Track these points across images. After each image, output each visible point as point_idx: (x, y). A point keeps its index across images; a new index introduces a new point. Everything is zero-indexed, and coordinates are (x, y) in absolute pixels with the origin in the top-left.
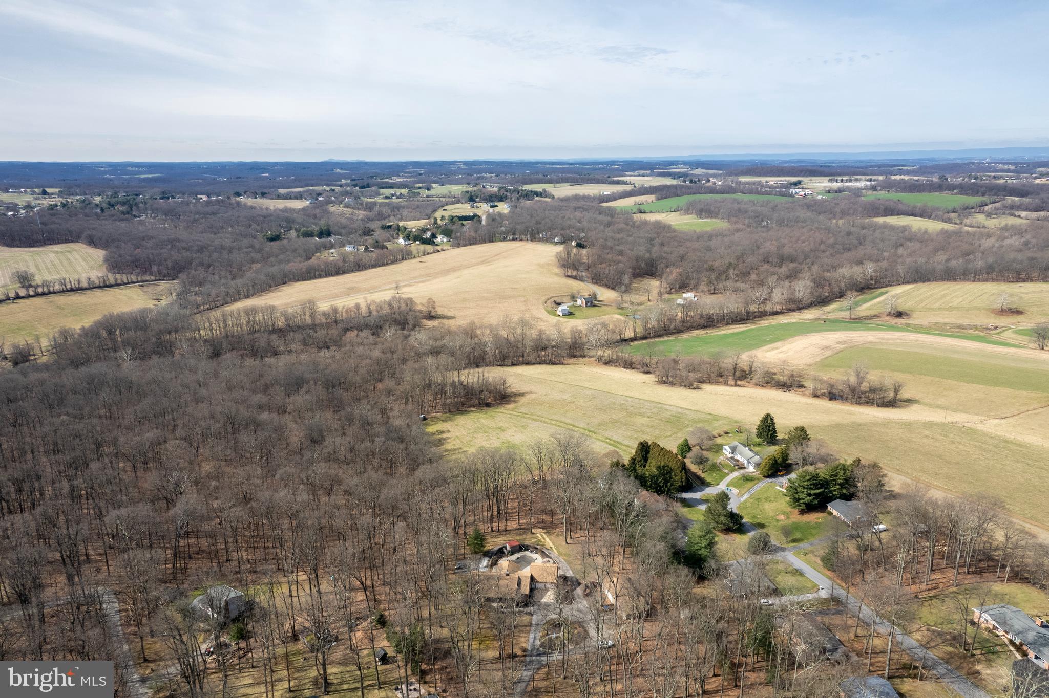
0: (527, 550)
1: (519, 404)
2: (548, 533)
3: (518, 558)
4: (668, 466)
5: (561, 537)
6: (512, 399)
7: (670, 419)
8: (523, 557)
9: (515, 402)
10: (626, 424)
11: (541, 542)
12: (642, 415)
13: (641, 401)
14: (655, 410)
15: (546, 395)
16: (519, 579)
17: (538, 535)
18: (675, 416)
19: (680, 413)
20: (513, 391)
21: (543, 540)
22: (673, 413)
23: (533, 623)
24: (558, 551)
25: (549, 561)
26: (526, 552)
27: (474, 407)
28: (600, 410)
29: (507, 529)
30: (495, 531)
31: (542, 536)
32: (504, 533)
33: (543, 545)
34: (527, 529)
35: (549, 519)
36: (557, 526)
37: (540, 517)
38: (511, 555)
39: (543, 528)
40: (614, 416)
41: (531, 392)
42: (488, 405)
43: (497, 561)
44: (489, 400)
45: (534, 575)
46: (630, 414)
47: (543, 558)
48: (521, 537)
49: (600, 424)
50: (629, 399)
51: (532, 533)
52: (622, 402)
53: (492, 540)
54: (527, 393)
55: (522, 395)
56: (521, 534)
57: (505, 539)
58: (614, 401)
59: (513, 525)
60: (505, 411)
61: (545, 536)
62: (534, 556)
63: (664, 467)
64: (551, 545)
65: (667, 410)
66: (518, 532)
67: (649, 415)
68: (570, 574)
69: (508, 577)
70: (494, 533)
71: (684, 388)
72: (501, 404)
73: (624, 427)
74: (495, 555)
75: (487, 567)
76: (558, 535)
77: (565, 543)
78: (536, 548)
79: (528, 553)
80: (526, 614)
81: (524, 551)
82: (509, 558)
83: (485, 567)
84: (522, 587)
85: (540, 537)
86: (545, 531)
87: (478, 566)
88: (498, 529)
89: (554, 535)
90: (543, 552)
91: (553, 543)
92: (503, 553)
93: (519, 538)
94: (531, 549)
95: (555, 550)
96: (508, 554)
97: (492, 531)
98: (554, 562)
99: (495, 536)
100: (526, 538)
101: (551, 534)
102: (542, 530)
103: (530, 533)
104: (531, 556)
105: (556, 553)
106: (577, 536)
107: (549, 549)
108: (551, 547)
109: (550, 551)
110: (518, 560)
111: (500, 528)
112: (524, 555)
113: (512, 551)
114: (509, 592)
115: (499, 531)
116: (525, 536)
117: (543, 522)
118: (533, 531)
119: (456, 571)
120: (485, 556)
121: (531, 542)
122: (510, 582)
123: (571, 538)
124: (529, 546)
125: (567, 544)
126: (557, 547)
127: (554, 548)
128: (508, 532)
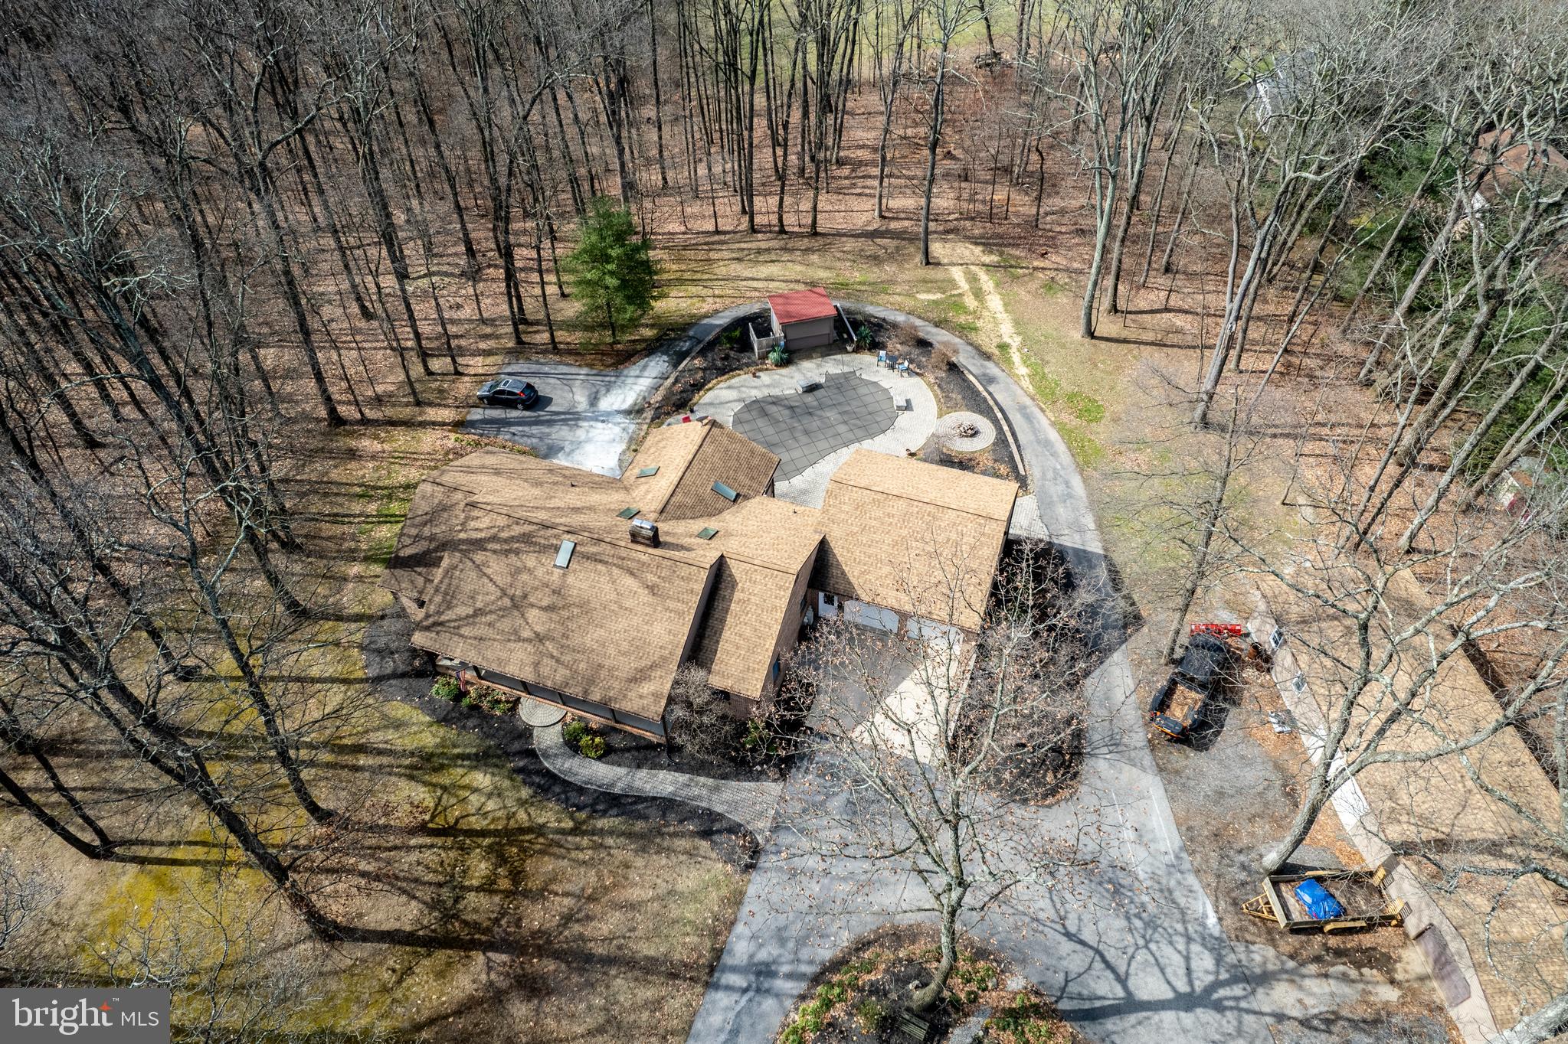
0: (875, 346)
2: (1005, 268)
3: (812, 389)
5: (1063, 299)
8: (842, 384)
11: (958, 306)
16: (719, 579)
17: (957, 273)
21: (970, 302)
24: (1038, 377)
25: (973, 432)
26: (867, 358)
29: (824, 224)
30: (767, 229)
31: (973, 279)
32: (805, 243)
33: (963, 330)
34: (912, 239)
35: (1023, 205)
36: (1053, 242)
37: (985, 191)
38: (783, 363)
39: (986, 243)
43: (698, 387)
45: (840, 551)
47: (946, 405)
48: (874, 274)
51: (928, 261)
53: (736, 269)
56: (876, 259)
57: (796, 270)
59: (853, 210)
61: (986, 281)
62: (900, 386)
64: (1007, 330)
66: (869, 247)
70: (761, 242)
74: (702, 353)
75: (635, 412)
76: (1050, 286)
77: (1077, 334)
78: (923, 344)
79: (869, 367)
80: (706, 834)
81: (856, 351)
82: (765, 378)
83: (628, 413)
84: (726, 634)
85: (964, 285)
86: (994, 258)
87: (594, 401)
88: (782, 225)
89: (1034, 285)
90: (953, 368)
91: (1017, 323)
92: (746, 346)
93: (856, 275)
94: (894, 345)
95: (1022, 370)
96: (764, 357)
97: (753, 229)
98: (1001, 441)
99: (759, 251)
100: (892, 282)
101: (1015, 278)
102: (978, 250)
103: (919, 258)
104: (885, 384)
105: (1026, 383)
106: (1143, 305)
107: (988, 357)
108: (1003, 347)
109: (992, 369)
110: (809, 399)
111: (790, 220)
112: (847, 376)
113: (793, 346)
114: (627, 666)
115: (782, 231)
116: (890, 269)
117: (991, 217)
118: (937, 249)
119: (477, 414)
120: (650, 348)
121: (909, 303)
122: (652, 589)
123: (1114, 309)
124: (895, 326)
125: (1088, 340)
126: (1034, 350)
127: (1016, 357)
128: (821, 241)
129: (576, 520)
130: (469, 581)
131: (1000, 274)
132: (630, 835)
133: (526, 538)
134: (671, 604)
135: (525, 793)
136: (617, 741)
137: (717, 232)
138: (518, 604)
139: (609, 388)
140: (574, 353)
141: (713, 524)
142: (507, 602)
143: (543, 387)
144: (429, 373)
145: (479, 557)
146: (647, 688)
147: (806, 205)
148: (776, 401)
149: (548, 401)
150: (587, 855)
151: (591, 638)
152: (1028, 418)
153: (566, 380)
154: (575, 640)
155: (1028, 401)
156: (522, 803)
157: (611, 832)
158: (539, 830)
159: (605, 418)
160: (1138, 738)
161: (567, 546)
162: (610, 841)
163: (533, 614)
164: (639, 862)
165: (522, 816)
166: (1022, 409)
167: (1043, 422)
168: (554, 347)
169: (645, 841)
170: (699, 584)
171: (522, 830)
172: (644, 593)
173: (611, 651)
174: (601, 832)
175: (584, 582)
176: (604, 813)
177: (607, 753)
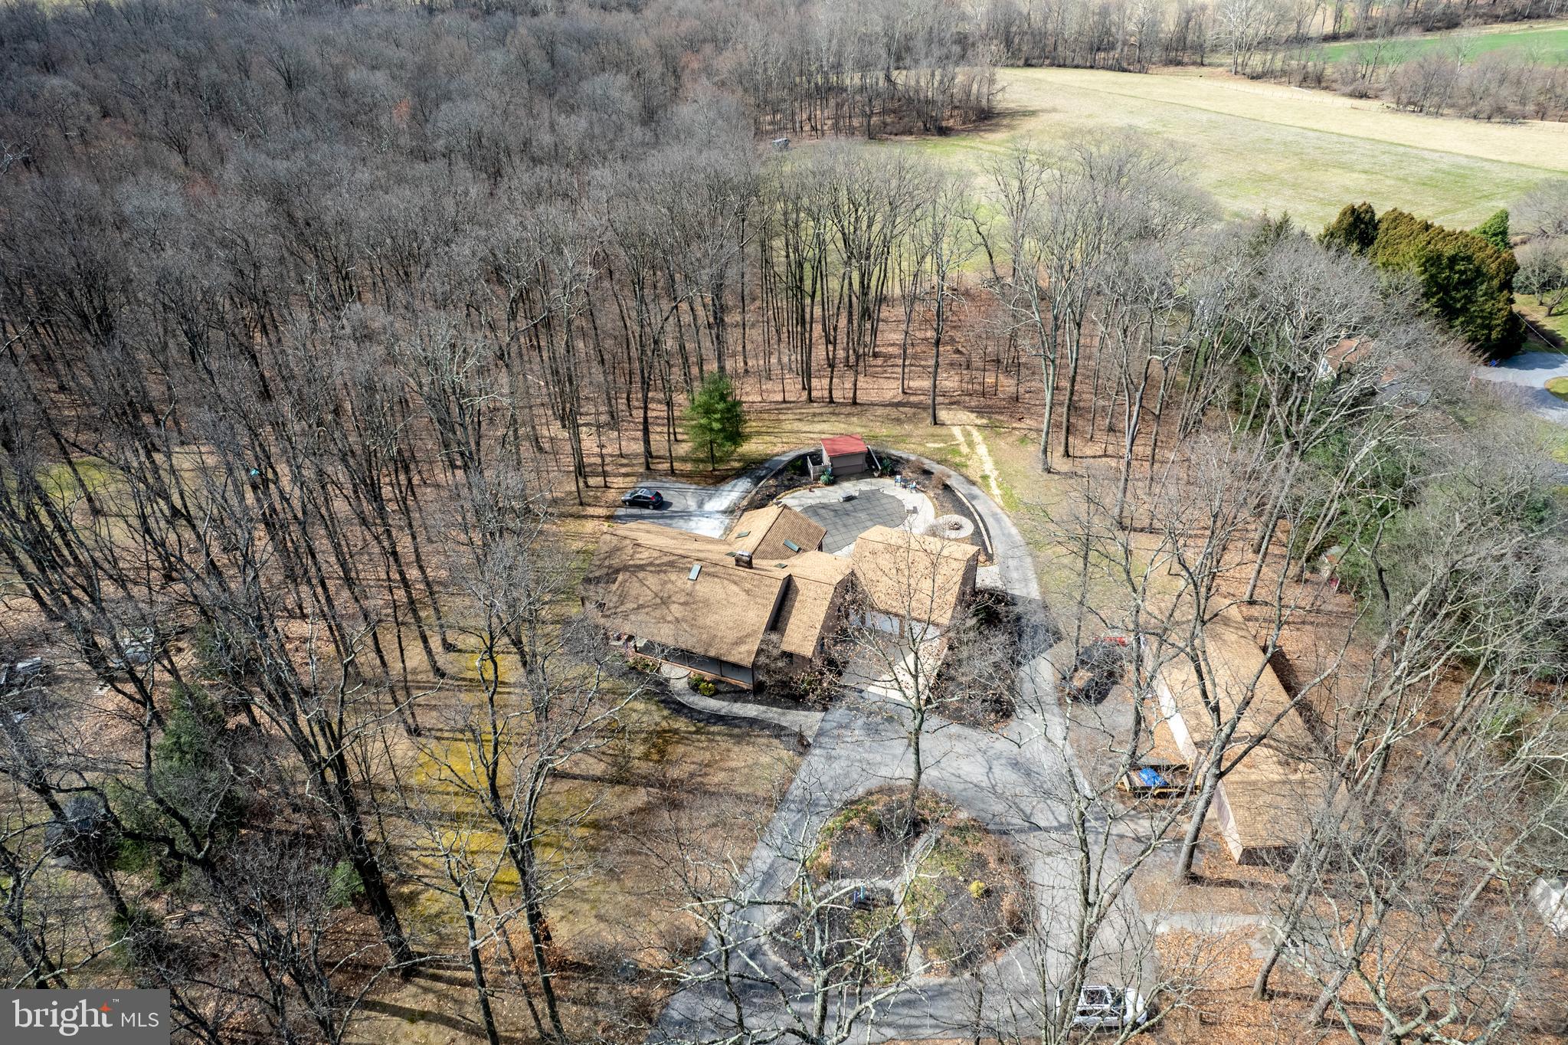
0: (893, 474)
1: (1017, 133)
2: (992, 428)
3: (849, 499)
4: (1469, 259)
5: (1031, 448)
6: (1005, 122)
7: (1431, 178)
8: (869, 497)
9: (1010, 127)
10: (1294, 186)
11: (955, 451)
12: (1348, 167)
13: (1345, 139)
14: (1386, 159)
15: (1090, 116)
16: (788, 590)
17: (957, 431)
18: (1449, 174)
19: (1464, 168)
20: (1012, 105)
21: (964, 449)
22: (1445, 167)
23: (796, 791)
24: (1008, 497)
25: (958, 527)
26: (887, 481)
27: (911, 134)
28: (1226, 152)
29: (862, 397)
30: (821, 400)
31: (967, 435)
32: (848, 409)
33: (957, 467)
34: (924, 408)
35: (1007, 385)
36: (1027, 411)
38: (831, 483)
39: (979, 411)
40: (1263, 168)
41: (1054, 110)
42: (944, 132)
43: (770, 496)
44: (951, 123)
45: (862, 577)
46: (1313, 165)
47: (940, 510)
48: (897, 430)
49: (1220, 183)
50: (1311, 134)
51: (936, 422)
52: (1290, 138)
53: (798, 426)
54: (1043, 111)
55: (1033, 113)
56: (898, 421)
57: (841, 427)
58: (1267, 136)
59: (883, 388)
60: (981, 145)
61: (977, 437)
62: (910, 498)
63: (1453, 260)
64: (989, 467)
65: (1424, 159)
66: (894, 413)
67: (1367, 167)
68: (1026, 588)
69: (743, 572)
70: (816, 408)
71: (1473, 122)
72: (977, 130)
73: (1289, 192)
74: (775, 476)
75: (729, 512)
76: (1023, 439)
77: (1037, 469)
78: (927, 473)
79: (889, 486)
80: (778, 736)
81: (880, 476)
82: (817, 492)
83: (724, 512)
84: (792, 620)
85: (961, 438)
86: (985, 421)
87: (701, 505)
88: (831, 397)
89: (1010, 440)
90: (947, 488)
91: (996, 463)
92: (805, 472)
93: (883, 431)
94: (907, 473)
95: (996, 491)
96: (817, 479)
97: (810, 400)
98: (977, 532)
99: (814, 415)
100: (909, 436)
101: (999, 434)
102: (973, 416)
103: (929, 420)
104: (899, 497)
105: (998, 500)
106: (1089, 452)
107: (974, 483)
108: (985, 478)
109: (975, 490)
110: (848, 505)
111: (837, 395)
112: (873, 492)
113: (837, 472)
114: (732, 636)
115: (831, 401)
116: (908, 427)
117: (984, 394)
118: (943, 415)
119: (621, 512)
120: (739, 474)
121: (920, 449)
122: (747, 592)
123: (1067, 454)
124: (908, 461)
125: (1045, 474)
126: (1005, 479)
127: (993, 483)
128: (859, 408)
129: (701, 555)
130: (634, 588)
131: (987, 432)
132: (731, 735)
133: (671, 564)
134: (759, 600)
135: (666, 713)
136: (721, 687)
137: (784, 402)
138: (665, 602)
139: (710, 497)
140: (688, 476)
141: (784, 562)
142: (658, 601)
143: (666, 496)
144: (588, 486)
145: (641, 575)
146: (743, 648)
147: (849, 385)
148: (824, 506)
149: (670, 504)
150: (705, 744)
151: (710, 620)
152: (998, 520)
153: (682, 493)
154: (701, 621)
155: (999, 511)
156: (665, 718)
157: (719, 734)
158: (676, 732)
159: (708, 515)
160: (1050, 699)
161: (696, 567)
162: (718, 738)
163: (674, 607)
164: (736, 749)
165: (664, 724)
166: (994, 515)
167: (1007, 522)
168: (672, 472)
169: (739, 739)
170: (776, 589)
171: (665, 731)
172: (743, 596)
173: (722, 627)
174: (713, 733)
175: (706, 589)
176: (715, 724)
177: (715, 694)
